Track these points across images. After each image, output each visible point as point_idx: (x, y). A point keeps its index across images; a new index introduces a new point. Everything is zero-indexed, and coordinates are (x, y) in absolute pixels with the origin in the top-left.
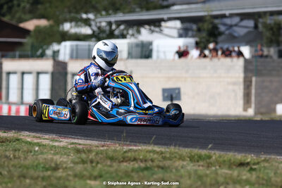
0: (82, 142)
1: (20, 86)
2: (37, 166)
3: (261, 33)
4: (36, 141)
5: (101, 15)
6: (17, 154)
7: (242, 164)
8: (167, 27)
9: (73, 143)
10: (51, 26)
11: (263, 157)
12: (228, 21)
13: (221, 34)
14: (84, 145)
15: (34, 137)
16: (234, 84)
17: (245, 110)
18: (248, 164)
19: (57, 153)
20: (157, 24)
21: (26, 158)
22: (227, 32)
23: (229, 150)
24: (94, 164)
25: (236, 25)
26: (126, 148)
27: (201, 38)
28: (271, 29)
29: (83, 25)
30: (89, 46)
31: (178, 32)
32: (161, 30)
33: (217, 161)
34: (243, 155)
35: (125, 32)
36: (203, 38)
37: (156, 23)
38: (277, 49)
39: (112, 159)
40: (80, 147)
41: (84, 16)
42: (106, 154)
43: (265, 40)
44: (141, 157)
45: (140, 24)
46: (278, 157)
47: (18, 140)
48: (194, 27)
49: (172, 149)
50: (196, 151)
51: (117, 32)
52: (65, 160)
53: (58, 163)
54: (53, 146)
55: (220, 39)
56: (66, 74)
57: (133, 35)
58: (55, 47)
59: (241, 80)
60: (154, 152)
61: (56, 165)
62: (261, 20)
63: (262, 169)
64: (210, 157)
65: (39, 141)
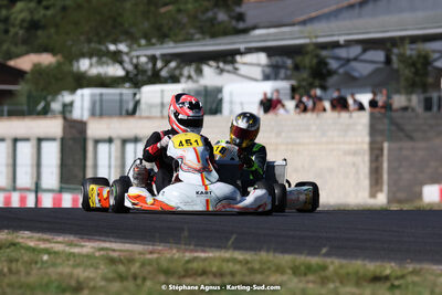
0: (118, 247)
1: (11, 161)
2: (47, 285)
3: (397, 71)
4: (42, 246)
5: (139, 46)
6: (14, 266)
7: (376, 279)
8: (245, 64)
9: (102, 249)
10: (59, 64)
11: (410, 267)
12: (343, 53)
13: (331, 73)
14: (120, 251)
15: (39, 240)
16: (355, 153)
17: (373, 195)
18: (387, 278)
19: (78, 265)
20: (229, 58)
21: (28, 274)
22: (341, 71)
23: (355, 257)
24: (139, 281)
25: (355, 59)
26: (188, 255)
27: (299, 81)
28: (414, 64)
29: (110, 61)
30: (121, 94)
31: (263, 72)
32: (236, 69)
33: (336, 273)
34: (378, 264)
35: (177, 72)
36: (303, 80)
37: (227, 58)
38: (422, 97)
39: (168, 272)
40: (115, 255)
41: (112, 48)
42: (158, 264)
43: (403, 83)
44: (214, 269)
45: (200, 59)
46: (435, 267)
47: (14, 245)
48: (289, 62)
49: (264, 255)
50: (302, 259)
51: (164, 73)
52: (92, 275)
53: (81, 279)
54: (71, 254)
55: (331, 81)
56: (85, 140)
57: (189, 77)
58: (67, 97)
59: (366, 147)
60: (235, 261)
61: (78, 282)
62: (395, 51)
63: (411, 287)
64: (324, 268)
65: (48, 245)
